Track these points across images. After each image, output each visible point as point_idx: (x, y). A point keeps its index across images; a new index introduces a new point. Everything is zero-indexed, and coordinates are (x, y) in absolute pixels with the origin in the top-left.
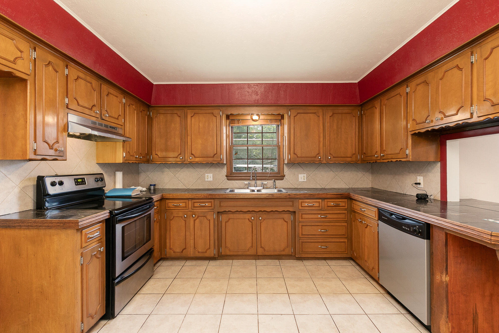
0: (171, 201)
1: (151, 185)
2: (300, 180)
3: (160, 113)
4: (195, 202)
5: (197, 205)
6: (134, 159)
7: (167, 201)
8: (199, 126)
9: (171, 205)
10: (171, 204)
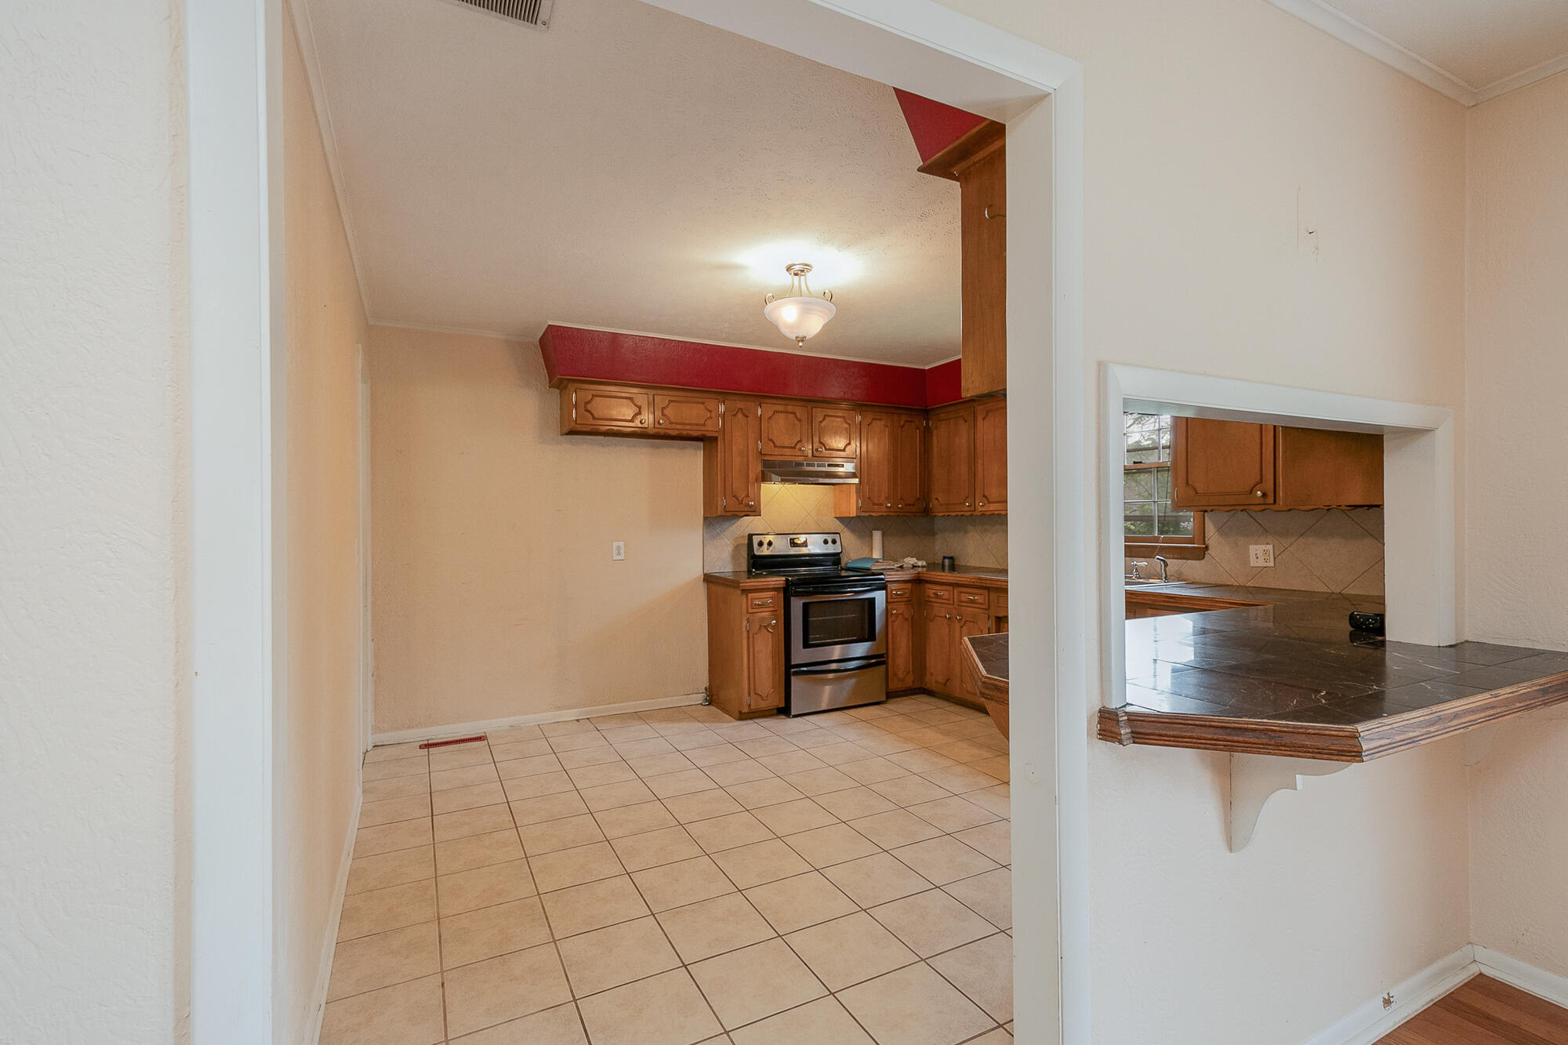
0: (930, 586)
1: (944, 558)
2: (1253, 563)
3: (940, 421)
4: (961, 592)
5: (964, 597)
6: (884, 509)
7: (928, 586)
8: (995, 436)
9: (931, 593)
10: (931, 590)
